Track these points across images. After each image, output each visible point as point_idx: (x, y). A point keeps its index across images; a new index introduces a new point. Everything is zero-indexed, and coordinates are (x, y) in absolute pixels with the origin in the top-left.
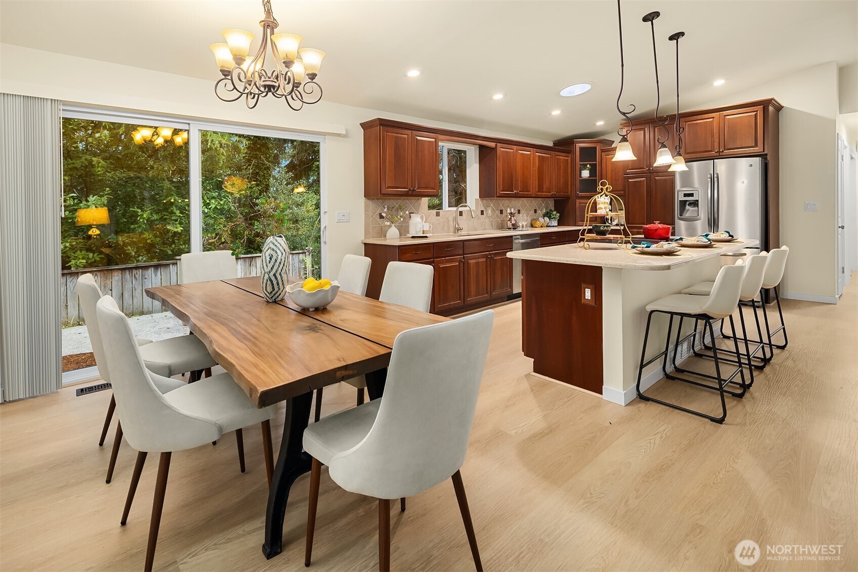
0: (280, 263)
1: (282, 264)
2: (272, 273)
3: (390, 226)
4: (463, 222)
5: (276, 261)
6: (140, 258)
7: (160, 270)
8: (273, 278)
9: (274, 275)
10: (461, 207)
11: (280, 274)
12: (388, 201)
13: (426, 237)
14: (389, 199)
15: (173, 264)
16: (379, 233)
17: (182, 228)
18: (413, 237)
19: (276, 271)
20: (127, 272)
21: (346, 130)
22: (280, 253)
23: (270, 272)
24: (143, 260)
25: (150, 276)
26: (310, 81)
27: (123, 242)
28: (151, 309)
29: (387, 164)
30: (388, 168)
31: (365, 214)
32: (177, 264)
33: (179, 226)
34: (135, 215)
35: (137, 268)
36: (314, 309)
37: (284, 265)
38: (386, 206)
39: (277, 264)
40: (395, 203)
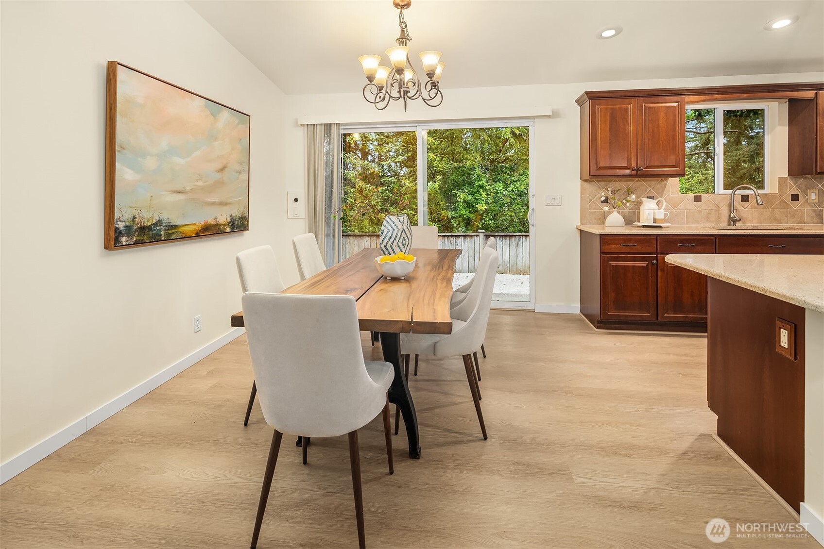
0: (391, 237)
1: (393, 239)
2: (383, 245)
3: (610, 212)
4: (745, 211)
5: (386, 235)
6: (460, 229)
7: (467, 239)
8: (384, 249)
9: (385, 246)
10: (740, 189)
11: (391, 246)
12: (614, 183)
13: (660, 227)
14: (615, 181)
15: (477, 236)
16: (600, 219)
17: (486, 207)
18: (643, 226)
19: (387, 244)
20: (446, 238)
21: (553, 112)
22: (391, 230)
23: (381, 244)
24: (461, 231)
25: (461, 243)
26: (429, 79)
27: (452, 216)
28: (461, 269)
29: (599, 142)
30: (600, 146)
31: (581, 197)
32: (479, 235)
33: (484, 205)
34: (455, 196)
35: (452, 236)
36: (390, 278)
37: (395, 239)
38: (609, 189)
39: (387, 238)
40: (623, 185)
